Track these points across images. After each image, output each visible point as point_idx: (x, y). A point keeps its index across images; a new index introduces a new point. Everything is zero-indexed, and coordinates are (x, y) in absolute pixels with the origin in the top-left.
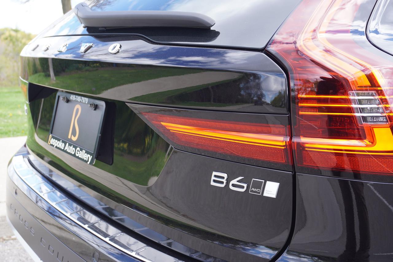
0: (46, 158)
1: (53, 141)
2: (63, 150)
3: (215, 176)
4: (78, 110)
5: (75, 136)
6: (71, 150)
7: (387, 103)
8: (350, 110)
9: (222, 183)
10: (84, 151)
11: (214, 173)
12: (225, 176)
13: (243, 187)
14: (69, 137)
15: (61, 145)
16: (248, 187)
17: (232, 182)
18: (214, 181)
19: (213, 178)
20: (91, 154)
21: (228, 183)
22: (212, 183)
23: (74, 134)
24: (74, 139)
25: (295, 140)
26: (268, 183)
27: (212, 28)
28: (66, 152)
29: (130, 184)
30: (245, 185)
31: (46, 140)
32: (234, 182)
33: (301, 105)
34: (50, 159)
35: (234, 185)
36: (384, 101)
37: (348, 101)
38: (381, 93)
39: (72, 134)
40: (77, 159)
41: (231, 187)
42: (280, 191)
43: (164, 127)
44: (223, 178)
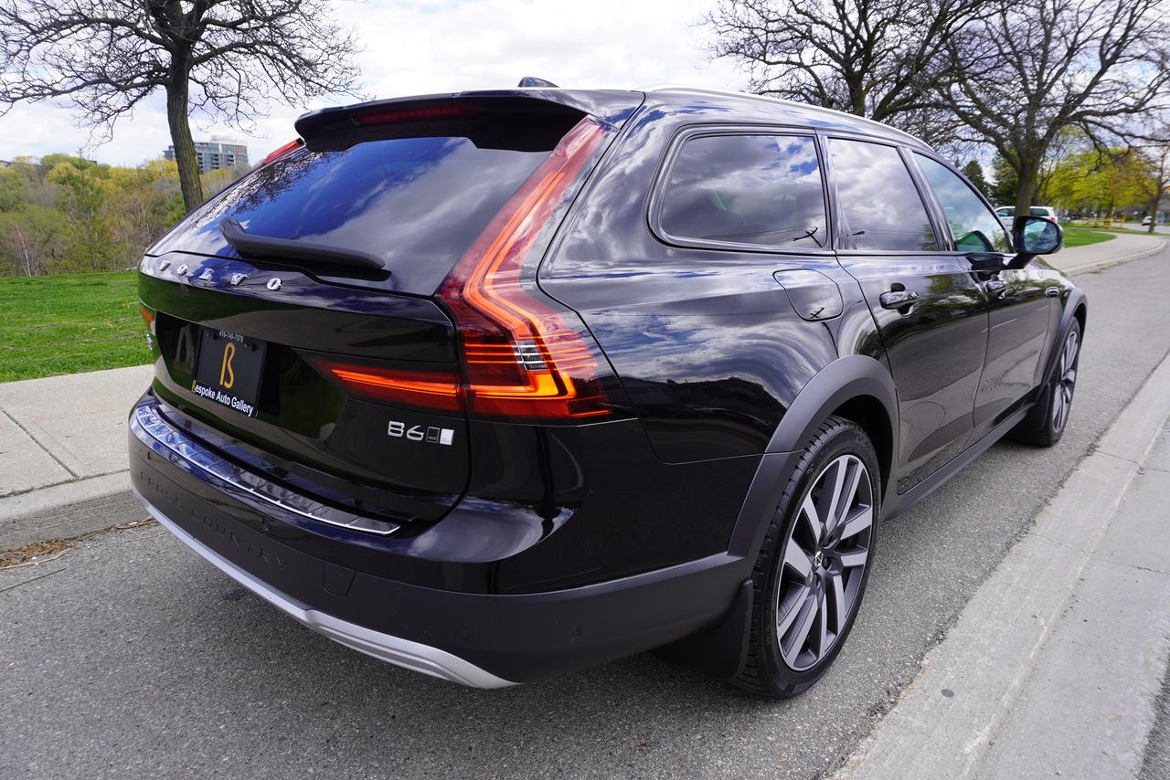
0: (179, 407)
1: (198, 389)
2: (214, 400)
3: (392, 426)
4: (230, 349)
5: (229, 383)
6: (225, 399)
7: (547, 351)
8: (514, 358)
9: (400, 432)
10: (242, 402)
11: (391, 423)
12: (403, 425)
13: (420, 436)
14: (221, 384)
15: (210, 394)
16: (424, 436)
17: (409, 432)
18: (392, 431)
19: (390, 428)
20: (252, 405)
21: (405, 433)
22: (390, 433)
23: (227, 379)
24: (228, 386)
25: (465, 389)
26: (443, 430)
27: (383, 268)
28: (218, 402)
29: (300, 437)
30: (422, 434)
31: (189, 388)
32: (411, 431)
33: (468, 354)
34: (184, 407)
35: (411, 434)
36: (544, 350)
37: (510, 350)
38: (539, 341)
39: (224, 380)
40: (234, 411)
41: (409, 436)
42: (455, 438)
43: (336, 374)
44: (400, 427)
